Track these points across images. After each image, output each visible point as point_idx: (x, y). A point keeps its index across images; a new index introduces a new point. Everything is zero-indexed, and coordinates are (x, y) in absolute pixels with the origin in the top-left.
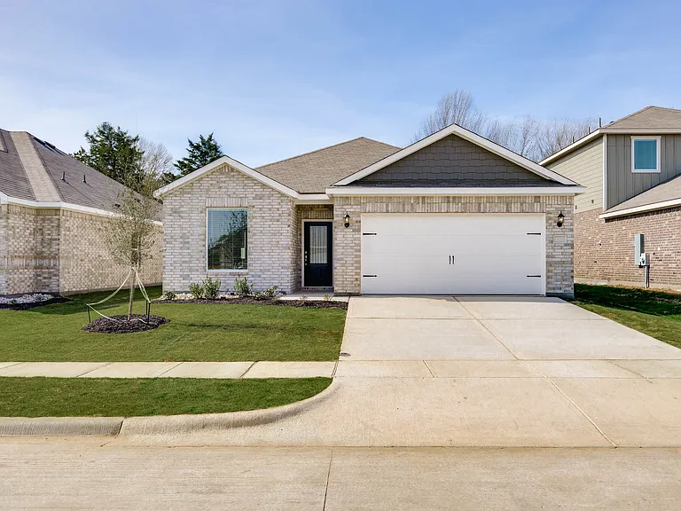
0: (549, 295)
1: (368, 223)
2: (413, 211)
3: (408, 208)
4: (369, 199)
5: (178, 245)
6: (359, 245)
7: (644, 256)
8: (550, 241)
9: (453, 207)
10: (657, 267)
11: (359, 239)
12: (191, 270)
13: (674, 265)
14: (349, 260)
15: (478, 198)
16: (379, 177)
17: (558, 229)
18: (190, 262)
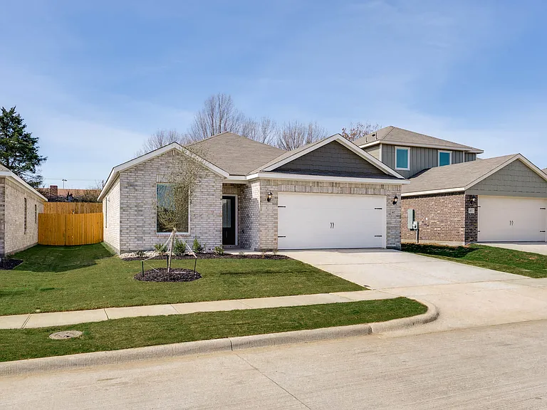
0: (388, 248)
1: (283, 199)
2: (311, 191)
3: (308, 189)
4: (283, 181)
5: (132, 212)
6: (277, 214)
7: (415, 223)
8: (389, 214)
9: (335, 190)
10: (422, 229)
11: (277, 210)
12: (144, 233)
13: (439, 229)
14: (270, 225)
15: (350, 184)
16: (289, 167)
17: (393, 206)
18: (143, 226)
